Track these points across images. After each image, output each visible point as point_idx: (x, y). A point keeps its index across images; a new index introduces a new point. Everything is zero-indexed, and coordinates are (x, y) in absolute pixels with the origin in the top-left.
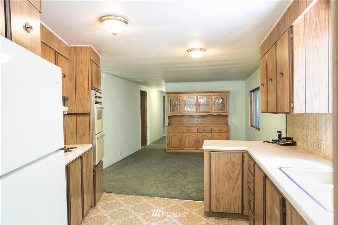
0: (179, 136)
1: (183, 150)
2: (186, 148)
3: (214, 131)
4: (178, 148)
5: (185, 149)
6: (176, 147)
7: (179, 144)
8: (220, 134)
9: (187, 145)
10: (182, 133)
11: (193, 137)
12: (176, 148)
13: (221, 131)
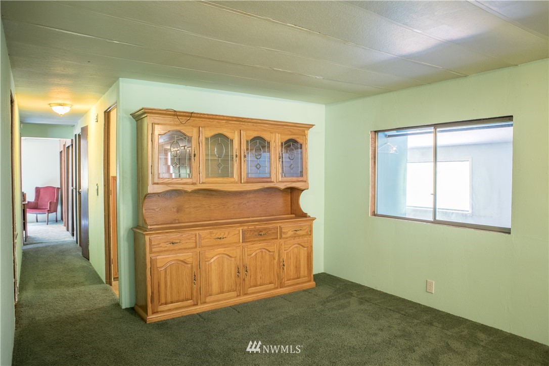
0: (190, 260)
1: (205, 303)
2: (211, 295)
3: (284, 233)
4: (188, 300)
5: (208, 299)
6: (182, 297)
7: (192, 288)
8: (297, 240)
9: (215, 287)
10: (198, 250)
11: (231, 257)
12: (183, 301)
13: (298, 232)
